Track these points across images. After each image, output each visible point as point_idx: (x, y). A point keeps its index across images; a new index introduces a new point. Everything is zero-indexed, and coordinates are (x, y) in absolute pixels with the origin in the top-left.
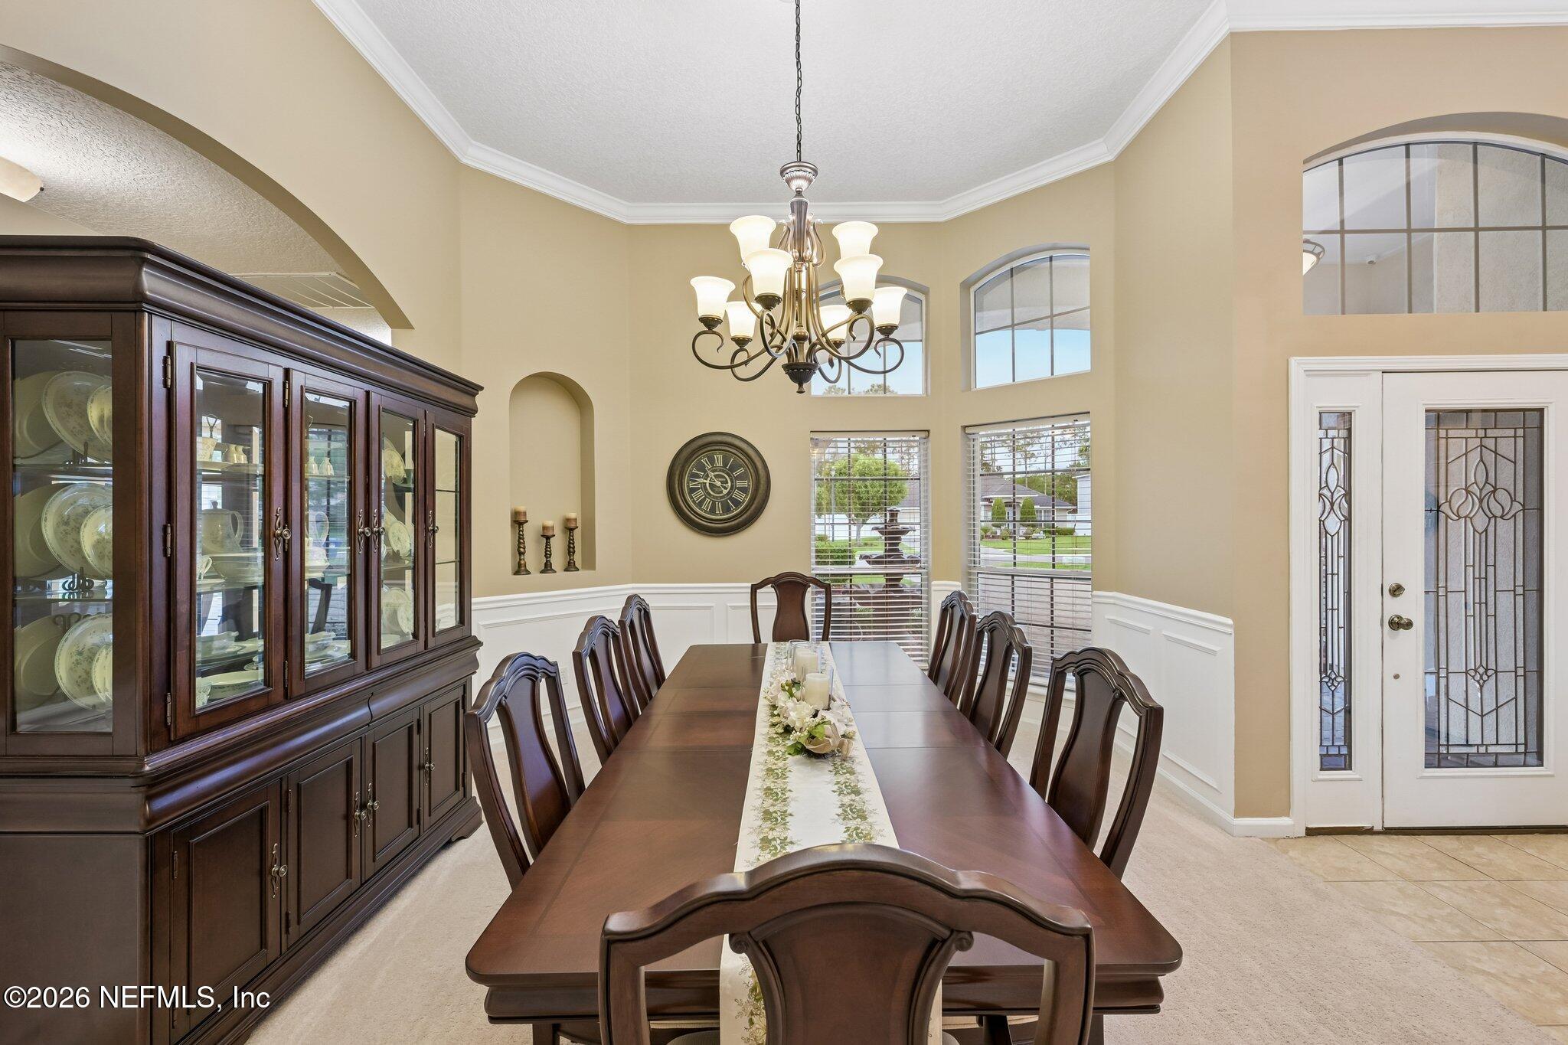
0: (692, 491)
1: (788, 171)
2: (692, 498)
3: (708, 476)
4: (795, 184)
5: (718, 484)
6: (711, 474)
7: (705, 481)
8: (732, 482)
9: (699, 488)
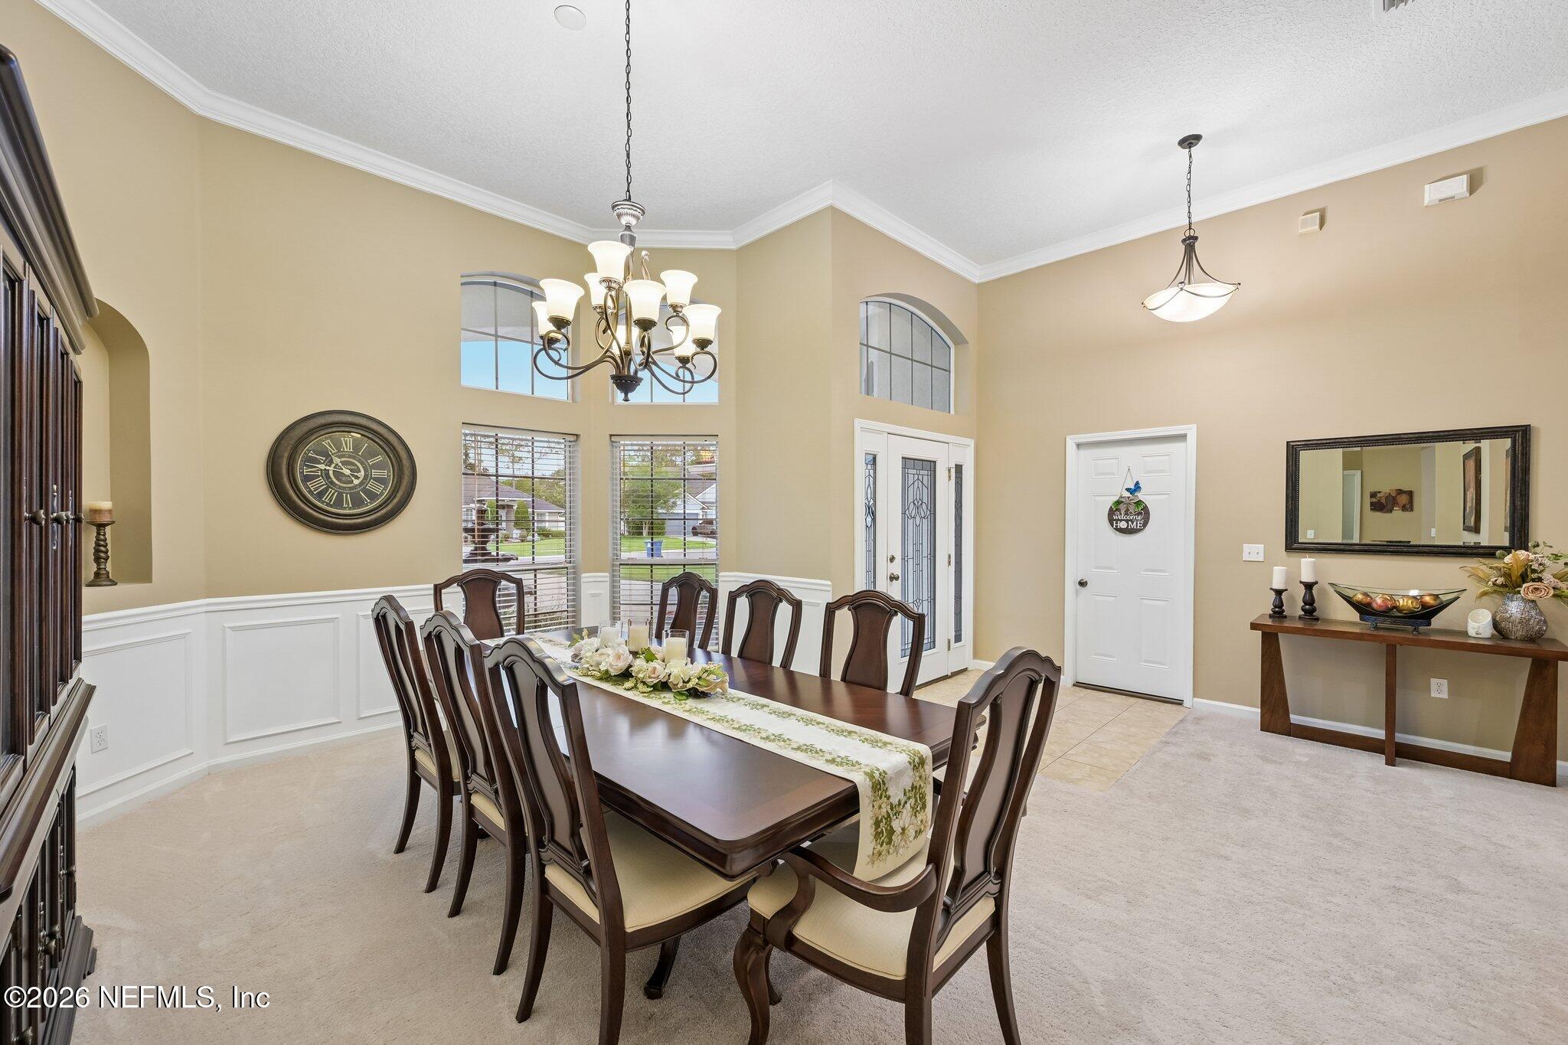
0: (307, 479)
1: (620, 207)
2: (307, 487)
3: (331, 462)
4: (624, 220)
5: (347, 472)
6: (337, 460)
7: (327, 468)
8: (366, 470)
9: (318, 476)
